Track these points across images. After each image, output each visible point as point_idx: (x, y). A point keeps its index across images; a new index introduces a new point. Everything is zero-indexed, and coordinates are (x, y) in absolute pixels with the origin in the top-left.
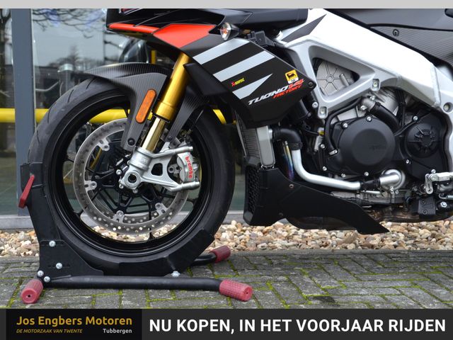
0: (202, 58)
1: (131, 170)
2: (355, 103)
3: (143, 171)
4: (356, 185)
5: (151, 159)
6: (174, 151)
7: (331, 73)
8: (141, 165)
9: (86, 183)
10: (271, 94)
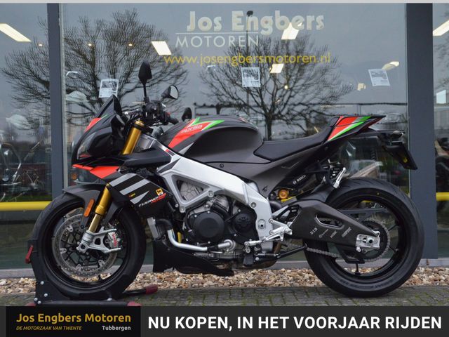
0: (114, 183)
1: (82, 242)
2: (203, 202)
3: (89, 243)
4: (205, 249)
5: (93, 236)
6: (106, 231)
7: (190, 187)
8: (87, 240)
9: (61, 249)
10: (150, 201)
